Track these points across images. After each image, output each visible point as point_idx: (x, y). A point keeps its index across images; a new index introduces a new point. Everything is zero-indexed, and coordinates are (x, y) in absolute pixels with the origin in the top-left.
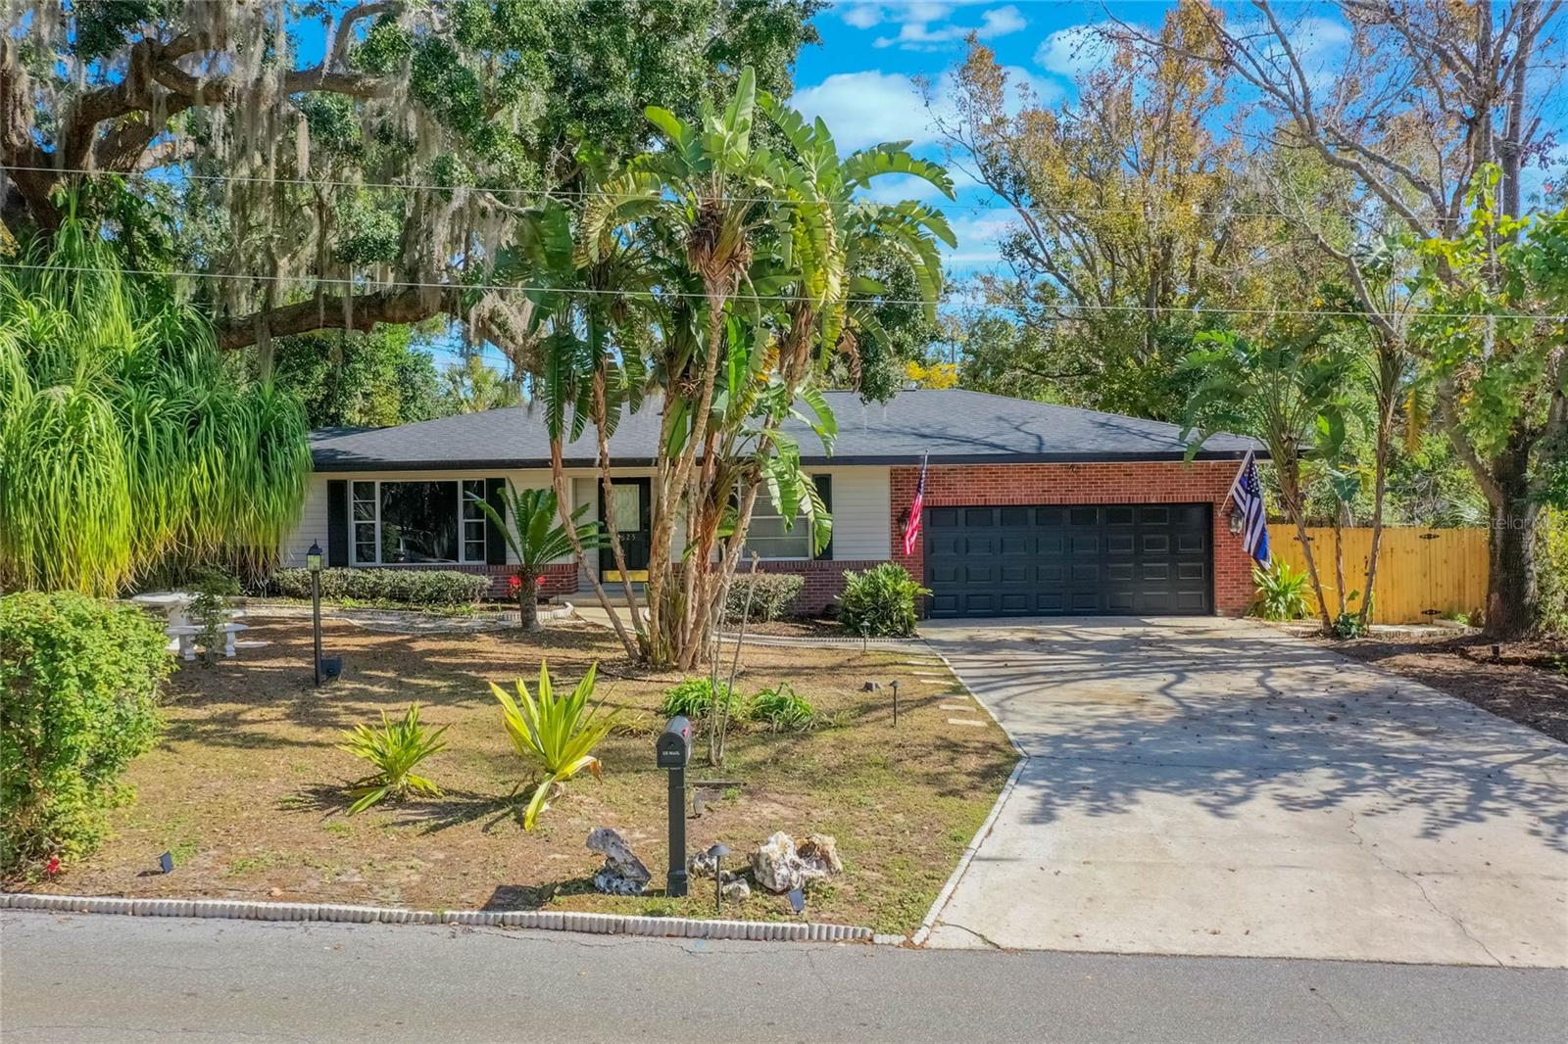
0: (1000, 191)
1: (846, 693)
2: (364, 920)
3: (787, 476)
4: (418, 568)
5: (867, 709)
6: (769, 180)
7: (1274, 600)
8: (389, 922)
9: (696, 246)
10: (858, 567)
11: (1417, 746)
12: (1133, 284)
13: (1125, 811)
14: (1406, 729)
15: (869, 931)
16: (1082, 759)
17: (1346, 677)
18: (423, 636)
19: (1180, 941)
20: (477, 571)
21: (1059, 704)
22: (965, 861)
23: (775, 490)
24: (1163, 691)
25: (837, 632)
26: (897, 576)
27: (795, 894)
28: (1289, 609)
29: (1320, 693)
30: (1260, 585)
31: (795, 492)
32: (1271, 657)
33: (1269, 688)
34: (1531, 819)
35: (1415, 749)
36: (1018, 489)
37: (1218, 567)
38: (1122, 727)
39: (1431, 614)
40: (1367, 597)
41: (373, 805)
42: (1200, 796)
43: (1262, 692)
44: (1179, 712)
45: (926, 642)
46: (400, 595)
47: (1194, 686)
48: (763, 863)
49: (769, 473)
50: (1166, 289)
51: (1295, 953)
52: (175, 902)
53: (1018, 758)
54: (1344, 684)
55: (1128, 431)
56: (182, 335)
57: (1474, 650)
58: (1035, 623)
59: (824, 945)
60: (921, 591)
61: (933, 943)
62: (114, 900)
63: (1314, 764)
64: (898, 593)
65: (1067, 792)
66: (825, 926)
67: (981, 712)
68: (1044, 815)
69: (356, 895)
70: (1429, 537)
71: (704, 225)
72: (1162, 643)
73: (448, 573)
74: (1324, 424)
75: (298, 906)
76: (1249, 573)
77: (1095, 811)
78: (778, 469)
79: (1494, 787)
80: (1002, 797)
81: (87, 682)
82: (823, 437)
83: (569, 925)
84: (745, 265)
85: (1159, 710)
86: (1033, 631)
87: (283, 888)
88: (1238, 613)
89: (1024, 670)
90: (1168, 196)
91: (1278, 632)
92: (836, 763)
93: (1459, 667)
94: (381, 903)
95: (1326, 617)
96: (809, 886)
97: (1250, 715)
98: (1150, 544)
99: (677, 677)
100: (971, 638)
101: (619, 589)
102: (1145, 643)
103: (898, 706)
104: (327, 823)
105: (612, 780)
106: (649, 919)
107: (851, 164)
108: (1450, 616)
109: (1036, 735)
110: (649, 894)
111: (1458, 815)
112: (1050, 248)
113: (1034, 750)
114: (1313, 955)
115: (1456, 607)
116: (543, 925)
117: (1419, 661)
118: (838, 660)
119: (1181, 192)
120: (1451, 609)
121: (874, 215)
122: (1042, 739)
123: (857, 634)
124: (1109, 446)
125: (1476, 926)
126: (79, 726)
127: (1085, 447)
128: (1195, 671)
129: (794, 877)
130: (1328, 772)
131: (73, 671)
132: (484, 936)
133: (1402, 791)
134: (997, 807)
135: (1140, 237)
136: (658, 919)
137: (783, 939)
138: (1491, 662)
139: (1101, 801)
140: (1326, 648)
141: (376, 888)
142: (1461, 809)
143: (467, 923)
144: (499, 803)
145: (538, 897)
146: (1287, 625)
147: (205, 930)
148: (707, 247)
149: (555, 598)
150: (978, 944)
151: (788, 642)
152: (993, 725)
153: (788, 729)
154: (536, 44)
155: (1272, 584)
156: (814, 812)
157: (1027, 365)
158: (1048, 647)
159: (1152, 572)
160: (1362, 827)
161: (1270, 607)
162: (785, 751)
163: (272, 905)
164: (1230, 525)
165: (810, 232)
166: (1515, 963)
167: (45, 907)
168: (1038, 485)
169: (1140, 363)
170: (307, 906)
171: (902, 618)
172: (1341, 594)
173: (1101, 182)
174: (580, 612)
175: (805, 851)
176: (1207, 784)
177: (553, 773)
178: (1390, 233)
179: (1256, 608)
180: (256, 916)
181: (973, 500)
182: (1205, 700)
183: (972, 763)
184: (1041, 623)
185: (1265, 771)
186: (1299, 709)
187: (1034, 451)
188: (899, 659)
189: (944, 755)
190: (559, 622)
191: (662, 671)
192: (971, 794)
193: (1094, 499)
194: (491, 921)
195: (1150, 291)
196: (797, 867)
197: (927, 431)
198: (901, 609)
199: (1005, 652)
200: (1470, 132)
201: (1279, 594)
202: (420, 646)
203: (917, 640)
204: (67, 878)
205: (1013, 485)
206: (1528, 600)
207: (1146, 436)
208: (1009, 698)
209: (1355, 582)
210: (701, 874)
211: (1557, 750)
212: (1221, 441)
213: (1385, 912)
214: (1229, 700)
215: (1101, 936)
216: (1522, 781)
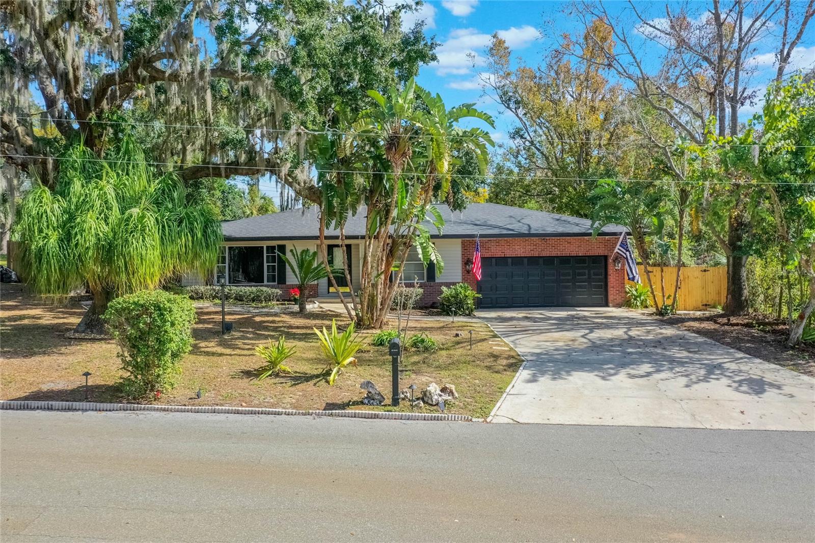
0: (508, 107)
1: (448, 337)
2: (279, 414)
3: (425, 245)
4: (248, 286)
5: (458, 343)
6: (422, 124)
7: (635, 299)
8: (288, 415)
9: (389, 149)
10: (448, 285)
11: (688, 356)
12: (572, 152)
13: (566, 379)
14: (684, 350)
15: (470, 417)
16: (549, 361)
17: (663, 331)
18: (257, 315)
19: (587, 420)
20: (273, 287)
21: (539, 342)
22: (505, 395)
23: (420, 251)
24: (583, 336)
25: (438, 314)
26: (466, 289)
27: (442, 405)
28: (642, 304)
29: (650, 337)
30: (629, 293)
31: (428, 251)
32: (632, 323)
33: (629, 335)
34: (729, 381)
35: (687, 357)
36: (520, 250)
37: (610, 285)
38: (566, 350)
39: (706, 306)
40: (675, 297)
41: (267, 377)
42: (596, 373)
43: (626, 337)
44: (590, 344)
45: (479, 318)
46: (239, 298)
47: (597, 335)
48: (428, 394)
49: (417, 243)
50: (587, 154)
51: (629, 425)
52: (207, 408)
53: (523, 361)
54: (661, 334)
55: (569, 222)
56: (171, 185)
57: (720, 320)
58: (528, 310)
59: (454, 422)
60: (477, 295)
61: (494, 421)
62: (183, 407)
63: (643, 363)
64: (467, 296)
65: (543, 373)
66: (453, 415)
67: (506, 345)
68: (533, 380)
69: (273, 406)
70: (705, 271)
71: (392, 140)
72: (585, 318)
73: (261, 288)
74: (655, 220)
75: (254, 409)
76: (624, 287)
77: (554, 379)
78: (420, 241)
79: (716, 370)
80: (518, 374)
81: (173, 324)
82: (438, 227)
83: (357, 415)
84: (409, 157)
85: (581, 344)
86: (527, 313)
87: (246, 403)
88: (619, 306)
89: (523, 329)
90: (588, 112)
91: (635, 313)
92: (448, 362)
93: (713, 327)
94: (283, 408)
95: (657, 307)
96: (446, 402)
97: (620, 345)
98: (579, 274)
99: (374, 331)
100: (499, 316)
101: (336, 295)
102: (576, 318)
103: (471, 342)
104: (252, 382)
105: (359, 368)
106: (387, 413)
107: (451, 113)
108: (714, 307)
109: (529, 353)
110: (385, 405)
111: (700, 380)
112: (532, 134)
113: (529, 358)
114: (636, 425)
115: (717, 304)
116: (347, 415)
117: (696, 324)
118: (442, 325)
119: (593, 109)
120: (715, 303)
121: (461, 134)
122: (533, 354)
123: (448, 315)
124: (561, 229)
125: (699, 417)
126: (171, 340)
127: (550, 230)
128: (598, 329)
129: (440, 399)
130: (650, 365)
131: (170, 320)
132: (325, 419)
133: (679, 372)
134: (515, 378)
135: (575, 130)
136: (390, 413)
137: (438, 420)
138: (727, 325)
139: (556, 375)
140: (656, 320)
141: (280, 404)
142: (701, 378)
143: (318, 415)
144: (317, 376)
145: (344, 406)
146: (640, 311)
147: (222, 417)
148: (394, 149)
149: (310, 299)
150: (511, 422)
151: (418, 318)
152: (511, 349)
153: (426, 349)
154: (325, 66)
155: (635, 293)
156: (443, 380)
157: (521, 190)
158: (534, 320)
159: (580, 287)
160: (661, 385)
161: (634, 303)
162: (427, 358)
163: (243, 409)
164: (615, 266)
165: (438, 145)
166: (712, 428)
167: (157, 410)
168: (528, 248)
169: (575, 189)
170: (257, 409)
171: (468, 307)
172: (664, 296)
173: (556, 104)
174: (322, 305)
175: (444, 390)
176: (600, 369)
177: (339, 364)
178: (683, 136)
179: (627, 303)
180: (238, 412)
181: (499, 254)
182: (601, 340)
183: (505, 362)
184: (530, 310)
185: (624, 365)
186: (641, 343)
187: (527, 232)
188: (469, 324)
189: (492, 359)
190: (314, 310)
191: (367, 329)
192: (505, 373)
193: (554, 254)
194: (327, 414)
195: (580, 156)
196: (441, 396)
197: (478, 223)
198: (467, 304)
199: (515, 322)
200: (711, 98)
201: (637, 297)
202: (258, 319)
203: (475, 317)
204: (162, 400)
205: (517, 247)
206: (743, 298)
207: (577, 225)
208: (517, 339)
209: (670, 291)
210: (403, 399)
211: (746, 358)
212: (610, 228)
213: (666, 412)
214: (612, 340)
215: (556, 419)
216: (728, 369)
